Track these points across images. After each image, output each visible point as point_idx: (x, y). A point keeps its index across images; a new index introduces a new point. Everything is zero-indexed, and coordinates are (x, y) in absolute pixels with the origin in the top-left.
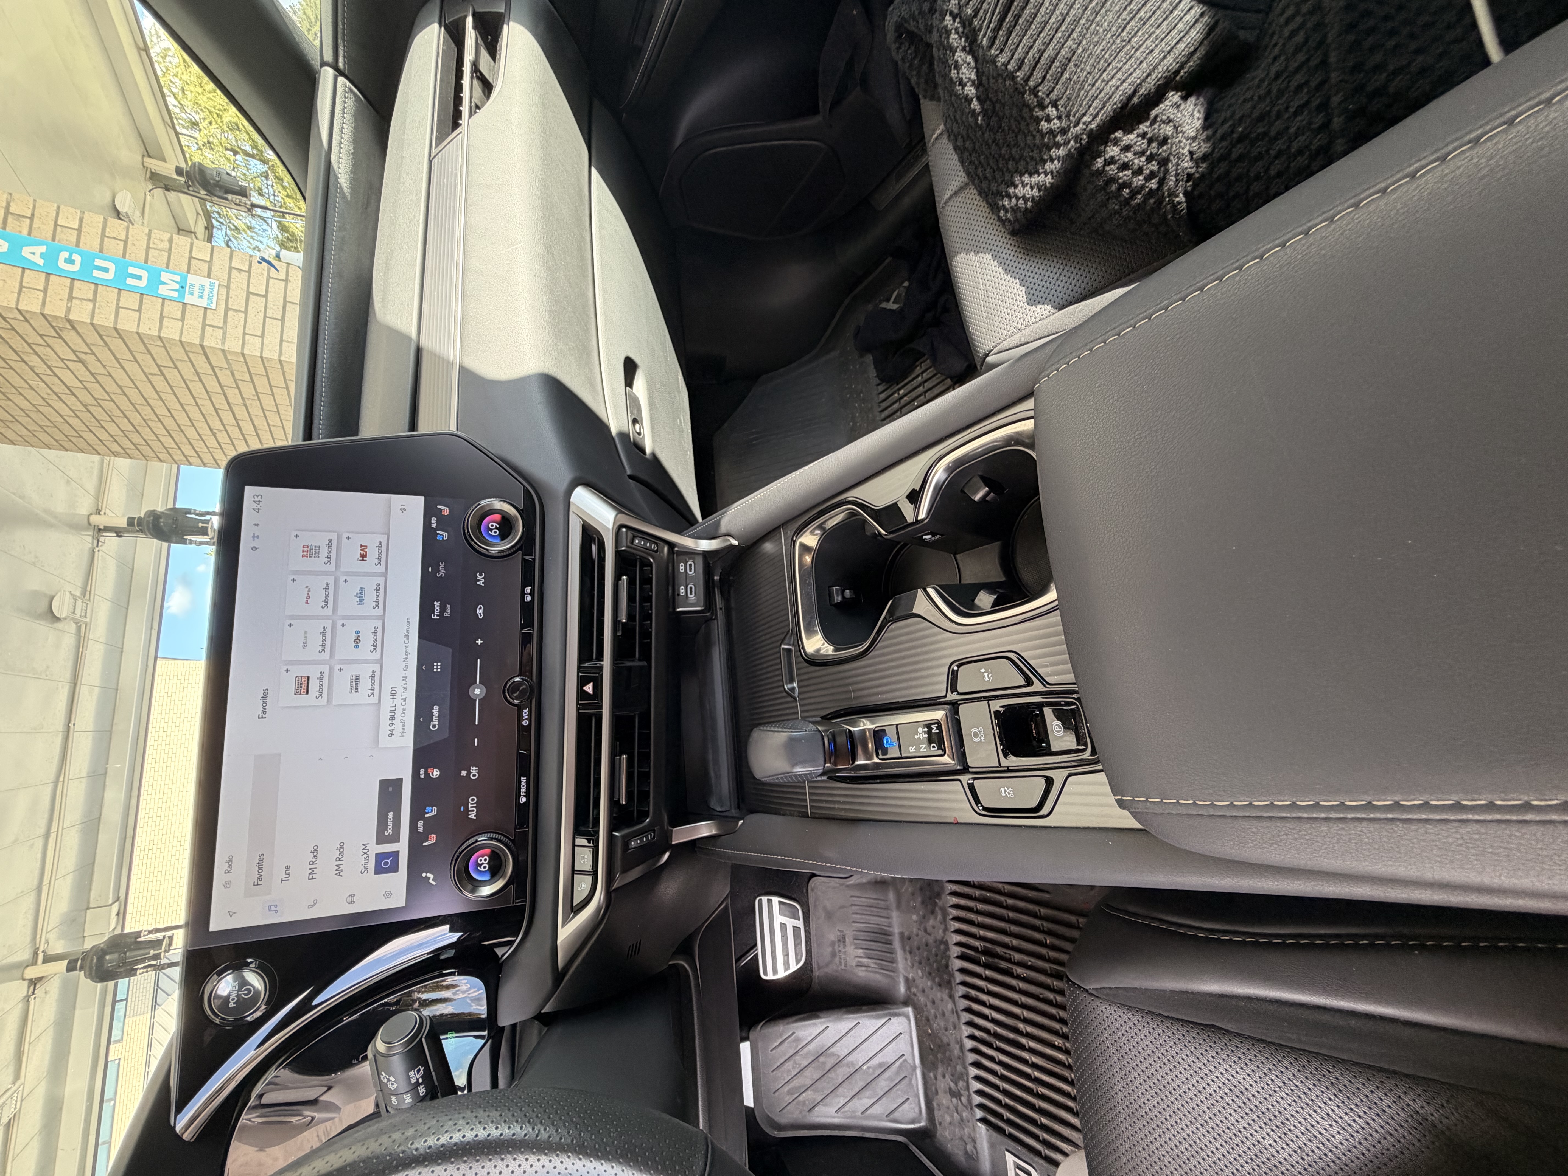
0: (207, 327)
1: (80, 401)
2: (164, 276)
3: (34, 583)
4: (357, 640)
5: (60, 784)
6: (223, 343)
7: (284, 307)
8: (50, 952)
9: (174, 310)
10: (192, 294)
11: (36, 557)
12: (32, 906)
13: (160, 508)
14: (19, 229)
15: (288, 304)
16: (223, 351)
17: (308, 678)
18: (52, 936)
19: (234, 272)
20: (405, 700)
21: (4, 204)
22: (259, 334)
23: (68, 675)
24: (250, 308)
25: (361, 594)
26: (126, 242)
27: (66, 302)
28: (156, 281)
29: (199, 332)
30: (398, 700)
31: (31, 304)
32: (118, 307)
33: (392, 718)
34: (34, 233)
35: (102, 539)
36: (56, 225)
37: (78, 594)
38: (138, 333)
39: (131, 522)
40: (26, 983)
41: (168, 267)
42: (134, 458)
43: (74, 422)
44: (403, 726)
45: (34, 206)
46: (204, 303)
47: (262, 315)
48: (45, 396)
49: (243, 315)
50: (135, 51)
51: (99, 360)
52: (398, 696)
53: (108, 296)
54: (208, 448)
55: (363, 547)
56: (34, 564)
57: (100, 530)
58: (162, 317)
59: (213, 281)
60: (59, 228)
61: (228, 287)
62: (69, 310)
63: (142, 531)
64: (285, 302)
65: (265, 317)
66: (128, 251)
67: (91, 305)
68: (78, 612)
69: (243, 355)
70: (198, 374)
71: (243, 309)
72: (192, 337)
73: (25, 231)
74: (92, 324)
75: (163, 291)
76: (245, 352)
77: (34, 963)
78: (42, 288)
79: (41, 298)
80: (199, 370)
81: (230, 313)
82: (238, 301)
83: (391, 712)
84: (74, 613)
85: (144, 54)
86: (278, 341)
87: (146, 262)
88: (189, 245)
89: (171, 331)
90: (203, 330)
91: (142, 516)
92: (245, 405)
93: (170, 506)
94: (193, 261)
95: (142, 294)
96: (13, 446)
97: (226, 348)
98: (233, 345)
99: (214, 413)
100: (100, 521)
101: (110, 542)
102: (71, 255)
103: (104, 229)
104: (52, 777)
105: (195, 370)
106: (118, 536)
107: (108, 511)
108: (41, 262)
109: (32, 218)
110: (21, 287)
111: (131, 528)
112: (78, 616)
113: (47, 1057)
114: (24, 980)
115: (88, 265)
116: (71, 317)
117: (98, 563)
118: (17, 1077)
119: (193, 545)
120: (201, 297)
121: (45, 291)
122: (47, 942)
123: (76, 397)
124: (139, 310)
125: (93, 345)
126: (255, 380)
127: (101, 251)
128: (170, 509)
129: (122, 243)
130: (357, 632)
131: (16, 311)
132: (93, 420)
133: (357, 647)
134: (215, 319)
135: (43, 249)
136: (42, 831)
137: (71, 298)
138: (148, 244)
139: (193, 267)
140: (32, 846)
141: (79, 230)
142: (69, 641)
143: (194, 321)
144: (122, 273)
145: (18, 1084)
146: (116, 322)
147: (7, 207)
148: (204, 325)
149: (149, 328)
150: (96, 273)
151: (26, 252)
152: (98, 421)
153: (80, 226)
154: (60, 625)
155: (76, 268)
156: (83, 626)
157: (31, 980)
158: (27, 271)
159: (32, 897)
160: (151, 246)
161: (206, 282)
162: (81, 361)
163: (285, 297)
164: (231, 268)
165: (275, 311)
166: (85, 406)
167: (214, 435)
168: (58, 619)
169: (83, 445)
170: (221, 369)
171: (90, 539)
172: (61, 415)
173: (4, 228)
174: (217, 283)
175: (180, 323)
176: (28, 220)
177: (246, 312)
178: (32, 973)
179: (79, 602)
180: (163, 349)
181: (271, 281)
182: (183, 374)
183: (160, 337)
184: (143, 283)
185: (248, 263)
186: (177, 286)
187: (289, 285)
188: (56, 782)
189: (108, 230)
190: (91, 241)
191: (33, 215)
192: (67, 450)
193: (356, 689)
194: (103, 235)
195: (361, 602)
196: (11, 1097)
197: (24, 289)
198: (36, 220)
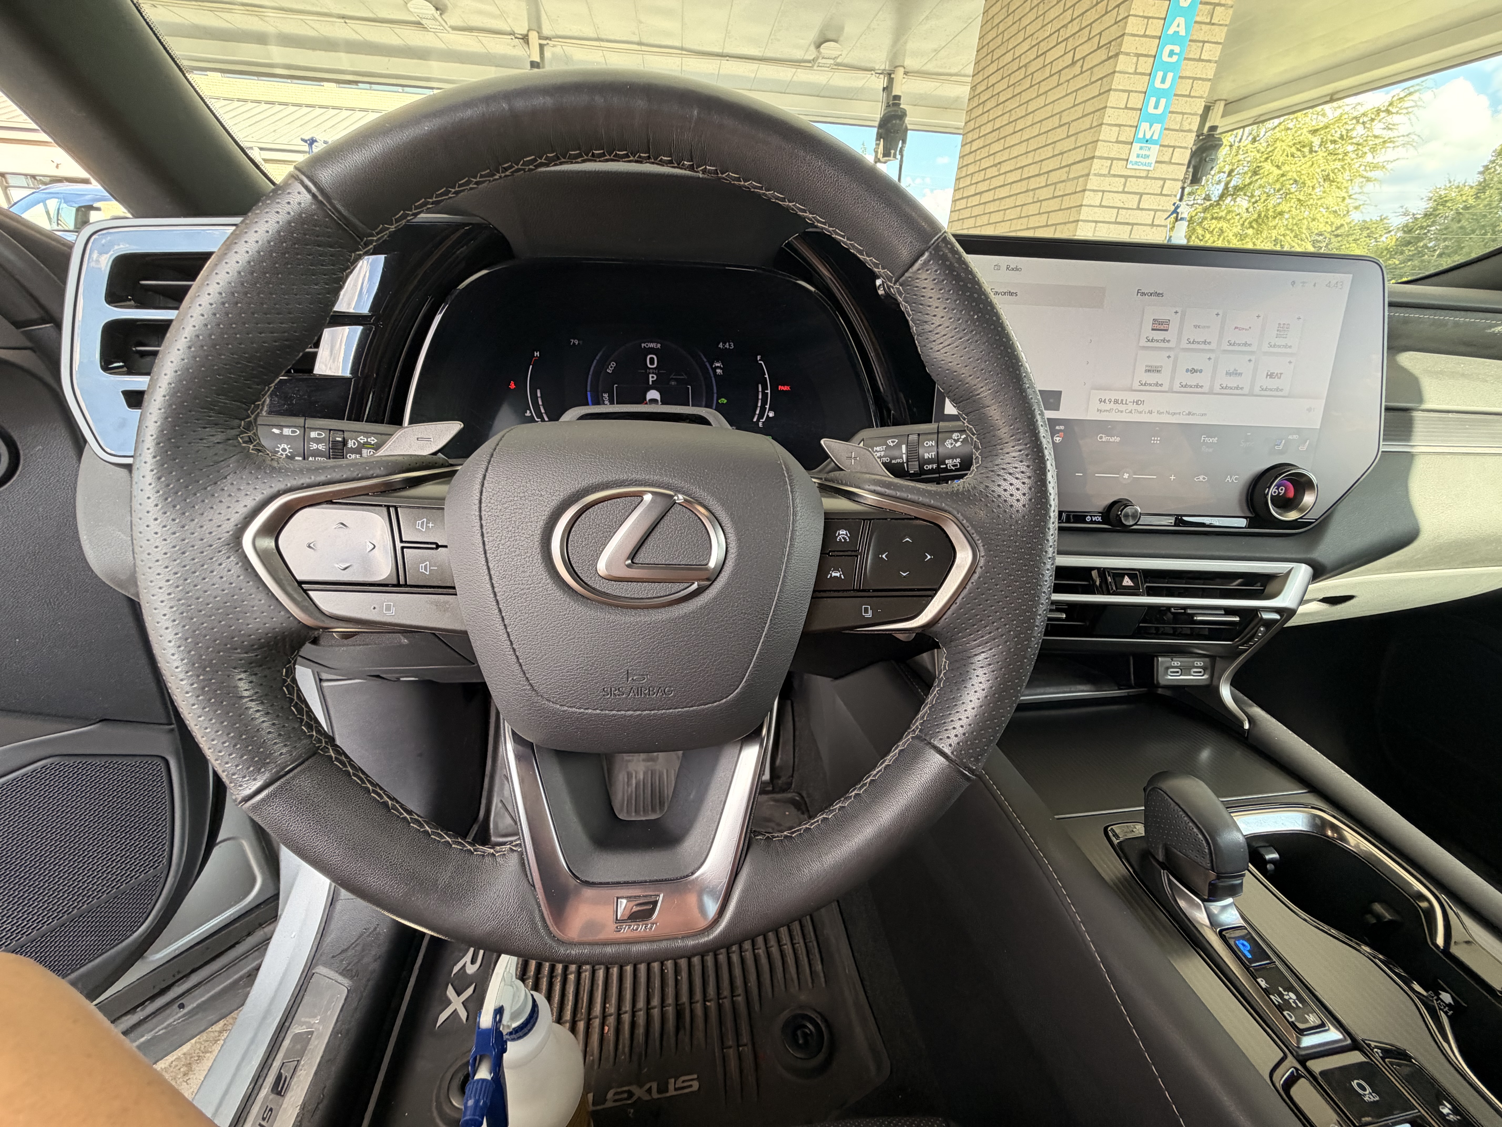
0: (1110, 162)
1: (1030, 62)
2: (1157, 127)
3: (851, 29)
4: (1194, 371)
5: (680, 52)
6: (1095, 175)
7: (1128, 224)
8: (546, 48)
9: (1127, 134)
10: (1141, 148)
11: (874, 29)
12: (585, 35)
13: (907, 120)
14: (1201, 14)
15: (1130, 227)
16: (1088, 175)
17: (1167, 330)
18: (558, 50)
19: (1161, 182)
20: (1131, 412)
21: (1223, 2)
22: (1103, 204)
23: (769, 54)
24: (1127, 195)
25: (1236, 374)
26: (1189, 96)
27: (1135, 51)
28: (1153, 120)
29: (1106, 155)
30: (1131, 406)
31: (1133, 26)
32: (1129, 92)
33: (1116, 402)
34: (1197, 26)
35: (882, 76)
36: (1204, 42)
37: (839, 60)
38: (1106, 107)
39: (897, 98)
40: (525, 32)
41: (1165, 129)
42: (969, 103)
43: (1009, 57)
44: (1107, 411)
45: (1221, 25)
46: (1133, 158)
47: (1122, 205)
48: (1035, 36)
49: (1121, 189)
50: (1330, 91)
51: (1074, 77)
52: (1135, 406)
53: (1141, 83)
54: (980, 160)
55: (1279, 376)
56: (868, 27)
57: (890, 74)
58: (1120, 126)
59: (1153, 165)
60: (1201, 44)
61: (1147, 177)
62: (1128, 54)
63: (888, 106)
64: (1133, 224)
65: (1119, 208)
66: (1180, 98)
67: (1132, 70)
68: (824, 61)
69: (1084, 190)
70: (1062, 154)
71: (1126, 190)
72: (1101, 150)
73: (1198, 19)
74: (1114, 72)
75: (1144, 126)
76: (1087, 193)
77: (540, 38)
78: (1147, 33)
79: (1139, 33)
80: (1065, 155)
81: (1123, 180)
82: (1133, 185)
83: (1122, 400)
84: (823, 58)
85: (1328, 99)
86: (1096, 219)
87: (1170, 112)
88: (1186, 145)
89: (1107, 133)
90: (1107, 158)
91: (901, 106)
92: (1027, 191)
93: (909, 127)
94: (1171, 149)
95: (1141, 110)
96: (982, 11)
97: (1091, 177)
98: (1093, 183)
99: (1018, 166)
100: (899, 73)
101: (881, 82)
102: (1176, 54)
103: (1200, 79)
104: (687, 45)
105: (1065, 152)
106: (884, 89)
107: (904, 80)
108: (1171, 32)
109: (1211, 24)
110: (1148, 18)
111: (891, 98)
112: (820, 60)
113: (463, 48)
114: (528, 31)
115: (1168, 68)
116: (1121, 57)
117: (861, 74)
118: (454, 28)
119: (874, 146)
120: (1138, 156)
121: (1145, 36)
122: (554, 46)
123: (1035, 59)
124: (1126, 108)
125: (1092, 73)
126: (1055, 200)
127: (1181, 77)
128: (906, 127)
129: (1188, 93)
130: (1201, 371)
131: (1126, 14)
132: (1010, 72)
133: (1187, 371)
134: (1118, 168)
135: (1183, 33)
136: (644, 40)
137: (1138, 55)
138: (1186, 113)
139: (1165, 149)
140: (634, 34)
141: (1200, 60)
142: (798, 54)
143: (1116, 151)
144: (1160, 94)
145: (449, 29)
146: (1116, 90)
147: (1219, 5)
148: (1112, 159)
149: (1110, 116)
150: (1160, 74)
151: (1181, 20)
152: (1009, 75)
153: (1203, 61)
154: (812, 48)
155: (1165, 58)
156: (810, 65)
157: (527, 35)
158: (1163, 22)
159: (593, 35)
160: (1185, 116)
161: (1152, 159)
162: (1074, 63)
163: (1137, 224)
164: (1164, 180)
165: (1123, 216)
166: (1025, 66)
167: (995, 165)
168: (818, 46)
169: (983, 64)
170: (1068, 173)
171: (883, 67)
172: (1014, 47)
173: (1201, 3)
174: (1151, 169)
175: (1114, 140)
176: (1208, 21)
177: (1124, 192)
178: (533, 37)
179: (832, 61)
180: (1089, 126)
181: (1153, 213)
182: (1061, 142)
183: (1101, 124)
184: (1151, 110)
185: (1169, 193)
186: (1148, 137)
187: (1149, 227)
188: (682, 49)
189: (1200, 82)
190: (1191, 69)
191: (1213, 24)
192: (978, 51)
193: (1149, 371)
194: (1195, 79)
195: (1228, 374)
196: (441, 25)
197: (1146, 20)
198: (1209, 27)
